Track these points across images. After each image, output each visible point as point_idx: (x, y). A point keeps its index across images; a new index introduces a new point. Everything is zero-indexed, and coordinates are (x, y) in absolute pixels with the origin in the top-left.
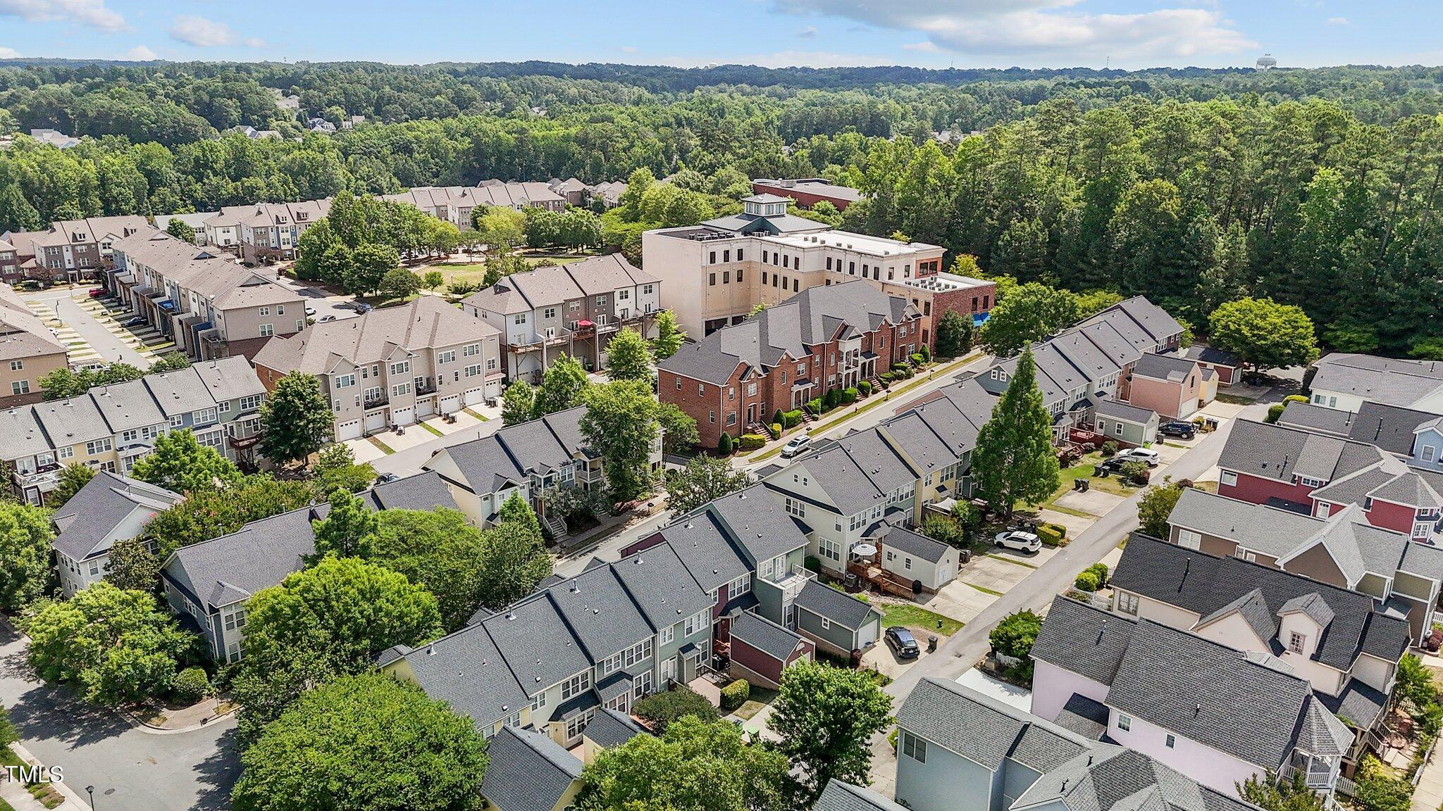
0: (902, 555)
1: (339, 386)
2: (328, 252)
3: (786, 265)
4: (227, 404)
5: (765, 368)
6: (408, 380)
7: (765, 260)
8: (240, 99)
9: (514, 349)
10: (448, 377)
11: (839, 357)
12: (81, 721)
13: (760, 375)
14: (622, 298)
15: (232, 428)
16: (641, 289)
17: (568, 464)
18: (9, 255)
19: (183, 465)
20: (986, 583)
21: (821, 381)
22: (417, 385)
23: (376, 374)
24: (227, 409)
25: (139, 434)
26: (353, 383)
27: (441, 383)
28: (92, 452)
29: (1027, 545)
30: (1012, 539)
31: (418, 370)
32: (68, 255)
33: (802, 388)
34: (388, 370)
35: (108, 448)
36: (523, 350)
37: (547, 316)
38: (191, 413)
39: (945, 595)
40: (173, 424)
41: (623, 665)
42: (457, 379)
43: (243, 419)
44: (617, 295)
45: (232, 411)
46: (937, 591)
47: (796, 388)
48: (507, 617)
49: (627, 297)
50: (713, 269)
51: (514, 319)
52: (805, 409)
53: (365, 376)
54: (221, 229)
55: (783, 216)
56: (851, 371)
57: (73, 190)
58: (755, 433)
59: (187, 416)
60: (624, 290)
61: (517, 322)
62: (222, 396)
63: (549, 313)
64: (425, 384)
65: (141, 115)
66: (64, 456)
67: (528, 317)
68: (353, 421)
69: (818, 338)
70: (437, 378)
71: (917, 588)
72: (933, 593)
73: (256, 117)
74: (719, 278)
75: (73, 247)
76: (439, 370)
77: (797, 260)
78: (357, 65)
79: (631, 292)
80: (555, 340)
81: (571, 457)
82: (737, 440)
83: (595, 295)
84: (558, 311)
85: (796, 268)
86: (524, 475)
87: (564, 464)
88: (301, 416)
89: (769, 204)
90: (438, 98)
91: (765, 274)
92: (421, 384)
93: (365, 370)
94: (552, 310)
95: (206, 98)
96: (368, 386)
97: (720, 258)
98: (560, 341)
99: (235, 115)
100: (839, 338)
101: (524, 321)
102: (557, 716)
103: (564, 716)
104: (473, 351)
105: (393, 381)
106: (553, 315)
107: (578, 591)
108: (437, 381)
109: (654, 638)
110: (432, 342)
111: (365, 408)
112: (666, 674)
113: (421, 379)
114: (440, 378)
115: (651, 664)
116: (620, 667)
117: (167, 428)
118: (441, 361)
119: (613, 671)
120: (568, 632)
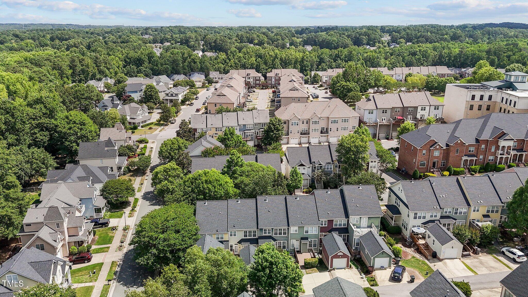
0: (433, 238)
1: (292, 125)
2: (338, 84)
3: (510, 105)
4: (257, 124)
5: (447, 145)
6: (319, 127)
7: (502, 102)
8: (368, 36)
9: (365, 123)
10: (334, 129)
11: (497, 148)
12: (157, 199)
13: (442, 147)
14: (422, 110)
15: (258, 132)
16: (432, 108)
17: (330, 163)
18: (258, 78)
19: (228, 138)
20: (475, 267)
21: (484, 158)
22: (322, 130)
23: (307, 123)
26: (297, 125)
27: (331, 131)
28: (216, 131)
29: (515, 257)
30: (509, 252)
31: (323, 124)
32: (273, 80)
33: (469, 159)
34: (311, 122)
35: (221, 130)
36: (369, 124)
37: (383, 112)
39: (445, 263)
40: (240, 127)
41: (273, 234)
42: (337, 130)
43: (261, 130)
44: (419, 109)
45: (258, 127)
46: (442, 260)
47: (464, 158)
48: (237, 201)
49: (425, 110)
50: (472, 103)
51: (368, 111)
52: (468, 169)
53: (303, 123)
54: (325, 76)
55: (525, 82)
56: (504, 156)
57: (293, 62)
58: (434, 174)
59: (245, 125)
60: (423, 107)
61: (369, 113)
62: (256, 121)
63: (385, 111)
64: (325, 130)
65: (333, 41)
66: (209, 130)
67: (375, 112)
68: (296, 138)
69: (486, 136)
70: (329, 129)
71: (434, 256)
72: (440, 260)
73: (372, 42)
74: (476, 107)
75: (275, 77)
76: (331, 126)
77: (515, 102)
78: (426, 25)
79: (427, 108)
80: (385, 122)
81: (332, 161)
82: (422, 174)
83: (408, 107)
84: (389, 112)
85: (514, 106)
86: (311, 163)
87: (328, 163)
88: (273, 131)
89: (517, 76)
90: (446, 36)
91: (501, 108)
92: (324, 130)
93: (303, 121)
94: (386, 111)
95: (358, 36)
96: (304, 127)
97: (477, 98)
98: (386, 123)
99: (365, 42)
100: (499, 138)
101: (372, 113)
102: (240, 242)
103: (242, 243)
104: (345, 121)
105: (312, 126)
106: (386, 112)
107: (267, 201)
108: (329, 130)
109: (288, 229)
110: (330, 115)
111: (301, 134)
112: (293, 245)
113: (324, 128)
114: (331, 129)
115: (286, 239)
116: (271, 234)
117: (238, 128)
118: (332, 123)
119: (267, 234)
120: (255, 214)
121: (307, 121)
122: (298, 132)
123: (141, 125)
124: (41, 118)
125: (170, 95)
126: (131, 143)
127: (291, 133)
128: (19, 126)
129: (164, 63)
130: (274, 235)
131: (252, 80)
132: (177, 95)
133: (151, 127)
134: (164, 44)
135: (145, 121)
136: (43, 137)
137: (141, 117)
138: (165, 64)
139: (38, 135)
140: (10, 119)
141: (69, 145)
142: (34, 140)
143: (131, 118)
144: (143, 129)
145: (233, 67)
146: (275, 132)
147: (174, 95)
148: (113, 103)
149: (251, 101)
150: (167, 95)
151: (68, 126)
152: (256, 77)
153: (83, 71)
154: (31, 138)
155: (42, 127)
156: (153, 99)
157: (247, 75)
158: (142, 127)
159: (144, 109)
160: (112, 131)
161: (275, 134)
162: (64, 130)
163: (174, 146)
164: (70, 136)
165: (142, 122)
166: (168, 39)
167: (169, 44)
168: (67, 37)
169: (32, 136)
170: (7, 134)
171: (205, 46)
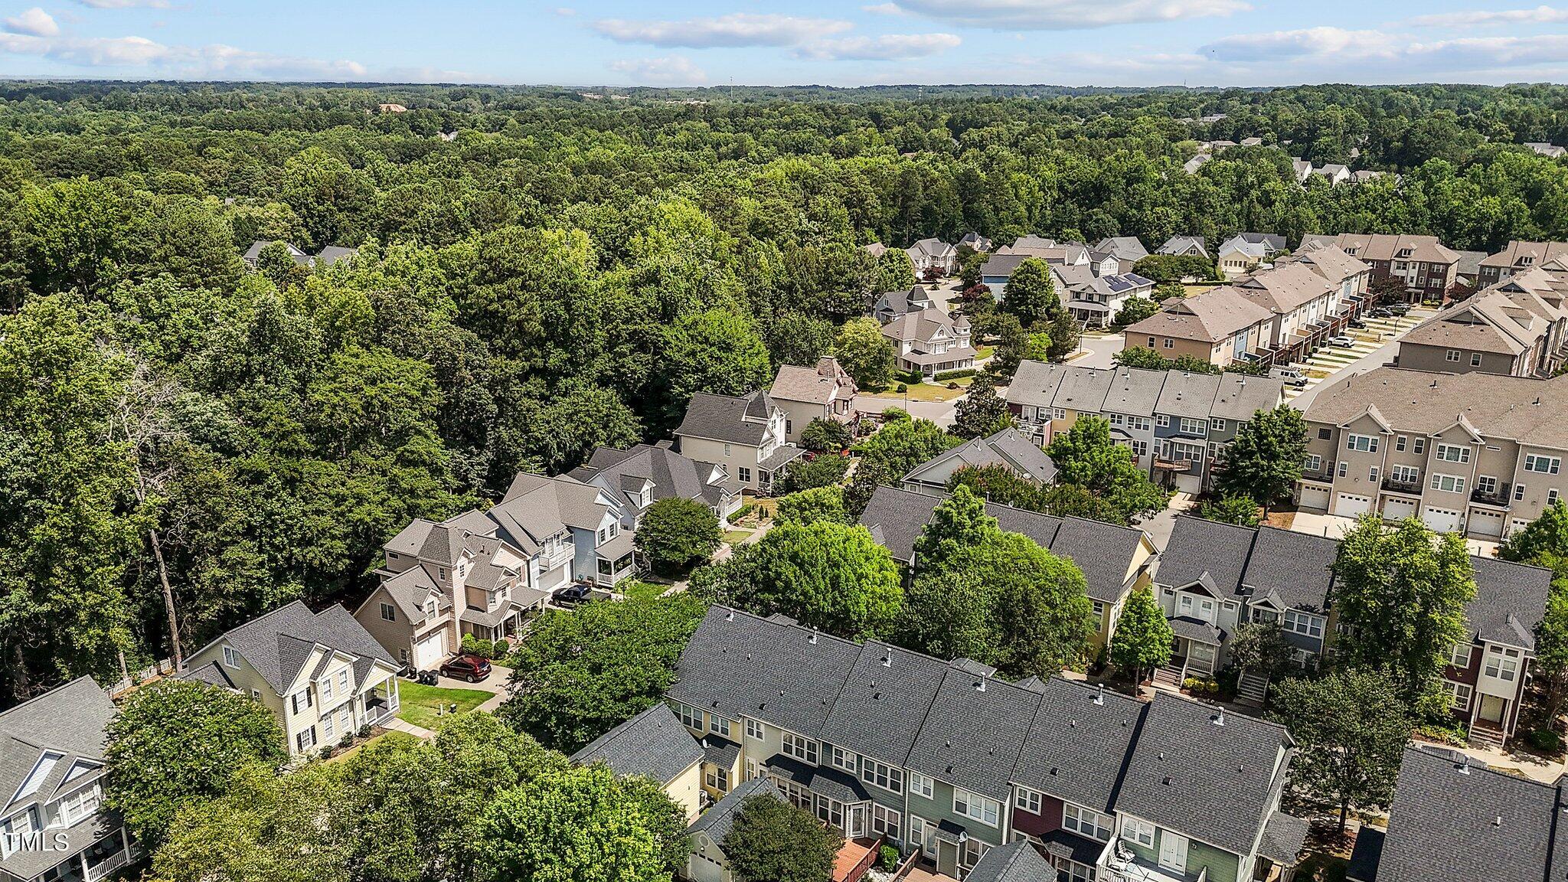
1: (1351, 446)
4: (1222, 422)
6: (1466, 474)
10: (1536, 492)
15: (1221, 449)
18: (1443, 267)
22: (1482, 487)
23: (1418, 450)
24: (1221, 427)
25: (1125, 420)
26: (1373, 449)
27: (1519, 497)
31: (1489, 466)
34: (1434, 451)
38: (1180, 418)
40: (1160, 423)
41: (859, 772)
45: (1223, 432)
48: (809, 637)
59: (1176, 419)
62: (1222, 412)
64: (1497, 490)
70: (1514, 489)
76: (1521, 477)
81: (1327, 604)
86: (1239, 592)
87: (1306, 608)
92: (1490, 489)
93: (1401, 440)
96: (1401, 463)
102: (770, 762)
105: (1437, 469)
107: (888, 664)
108: (1513, 492)
110: (1523, 436)
111: (1385, 486)
113: (1492, 481)
114: (1521, 489)
116: (855, 772)
117: (1152, 424)
118: (1529, 467)
119: (844, 768)
120: (837, 693)
121: (1419, 443)
122: (1373, 478)
123: (936, 372)
124: (642, 320)
125: (1083, 297)
126: (845, 418)
127: (1342, 474)
128: (577, 330)
129: (1160, 200)
130: (863, 779)
131: (1414, 273)
132: (1104, 298)
133: (953, 384)
134: (1243, 143)
135: (951, 364)
136: (638, 366)
137: (940, 351)
138: (1164, 205)
139: (628, 360)
140: (560, 312)
141: (681, 394)
142: (616, 370)
143: (914, 351)
144: (937, 384)
145: (1400, 225)
146: (1257, 458)
147: (1096, 298)
148: (910, 304)
149: (1348, 346)
150: (1077, 295)
151: (689, 347)
152: (1431, 264)
153: (927, 212)
154: (613, 364)
155: (641, 343)
156: (1027, 305)
157: (1399, 255)
158: (936, 379)
159: (957, 329)
160: (804, 376)
161: (1256, 465)
162: (677, 357)
163: (899, 444)
164: (688, 372)
165: (942, 366)
166: (1260, 126)
167: (1257, 141)
168: (987, 119)
169: (615, 360)
170: (550, 344)
171: (1365, 151)
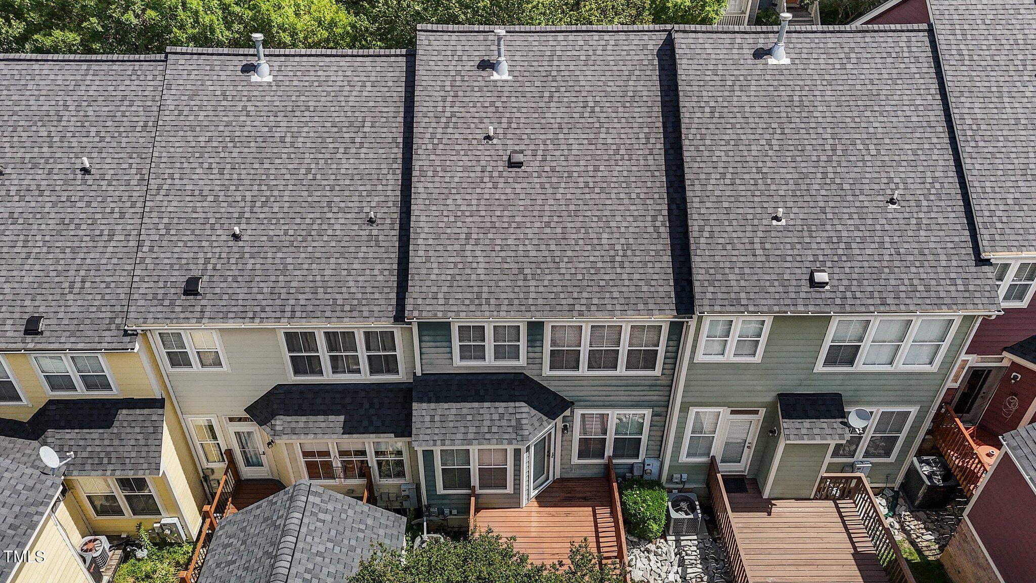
41: (535, 362)
107: (502, 75)
109: (677, 330)
112: (701, 443)
115: (654, 396)
116: (522, 361)
119: (490, 362)
120: (393, 182)
130: (547, 371)
